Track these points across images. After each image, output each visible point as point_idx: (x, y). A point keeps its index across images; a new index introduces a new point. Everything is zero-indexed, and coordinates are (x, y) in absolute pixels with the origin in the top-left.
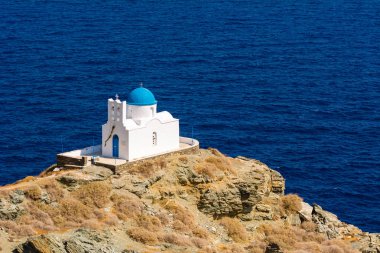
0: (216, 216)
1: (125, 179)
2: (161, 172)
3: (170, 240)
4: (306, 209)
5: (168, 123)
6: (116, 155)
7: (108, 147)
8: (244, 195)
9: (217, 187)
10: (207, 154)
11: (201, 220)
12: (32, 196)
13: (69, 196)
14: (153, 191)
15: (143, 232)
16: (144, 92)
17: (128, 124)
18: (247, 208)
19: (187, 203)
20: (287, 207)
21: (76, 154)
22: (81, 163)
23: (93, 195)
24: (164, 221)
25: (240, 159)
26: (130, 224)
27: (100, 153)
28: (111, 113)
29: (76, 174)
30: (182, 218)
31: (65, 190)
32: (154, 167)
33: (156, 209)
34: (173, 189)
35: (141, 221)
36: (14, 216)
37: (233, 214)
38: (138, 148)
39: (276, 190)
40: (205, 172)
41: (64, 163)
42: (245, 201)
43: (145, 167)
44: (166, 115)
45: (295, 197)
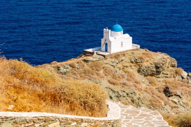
0: (145, 76)
1: (109, 60)
2: (123, 58)
3: (124, 84)
4: (185, 74)
5: (128, 38)
6: (106, 51)
7: (103, 48)
8: (157, 67)
9: (145, 64)
10: (143, 51)
11: (139, 77)
12: (72, 66)
14: (120, 65)
15: (114, 81)
16: (119, 27)
17: (111, 39)
18: (158, 73)
19: (133, 70)
20: (177, 73)
21: (90, 50)
22: (92, 53)
23: (96, 66)
24: (123, 77)
25: (158, 53)
26: (110, 78)
27: (100, 50)
28: (105, 34)
29: (90, 58)
30: (131, 76)
31: (85, 64)
32: (121, 56)
33: (120, 72)
34: (128, 64)
35: (114, 77)
36: (65, 73)
37: (152, 75)
38: (115, 48)
39: (173, 66)
40: (141, 58)
41: (86, 54)
42: (157, 70)
43: (117, 56)
44: (127, 35)
45: (180, 69)
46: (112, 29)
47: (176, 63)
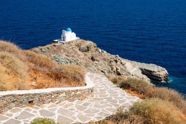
0: (83, 52)
1: (65, 45)
2: (72, 44)
3: (73, 56)
4: (100, 50)
5: (74, 34)
6: (64, 40)
7: (62, 39)
8: (88, 48)
9: (82, 46)
10: (81, 40)
11: (80, 53)
12: (48, 48)
13: (55, 48)
14: (71, 47)
15: (68, 54)
16: (69, 29)
17: (66, 35)
18: (88, 50)
19: (77, 49)
20: (97, 50)
21: (56, 40)
22: (57, 42)
23: (59, 48)
24: (72, 53)
25: (88, 41)
26: (66, 53)
27: (61, 40)
28: (63, 33)
29: (56, 44)
30: (76, 52)
31: (54, 47)
33: (71, 50)
34: (74, 47)
35: (68, 53)
36: (45, 52)
37: (85, 51)
38: (68, 39)
39: (95, 47)
40: (80, 44)
41: (54, 42)
42: (88, 49)
43: (69, 43)
44: (73, 33)
45: (98, 48)
46: (66, 30)
47: (96, 45)
